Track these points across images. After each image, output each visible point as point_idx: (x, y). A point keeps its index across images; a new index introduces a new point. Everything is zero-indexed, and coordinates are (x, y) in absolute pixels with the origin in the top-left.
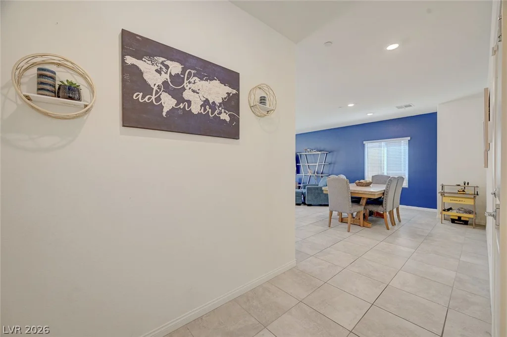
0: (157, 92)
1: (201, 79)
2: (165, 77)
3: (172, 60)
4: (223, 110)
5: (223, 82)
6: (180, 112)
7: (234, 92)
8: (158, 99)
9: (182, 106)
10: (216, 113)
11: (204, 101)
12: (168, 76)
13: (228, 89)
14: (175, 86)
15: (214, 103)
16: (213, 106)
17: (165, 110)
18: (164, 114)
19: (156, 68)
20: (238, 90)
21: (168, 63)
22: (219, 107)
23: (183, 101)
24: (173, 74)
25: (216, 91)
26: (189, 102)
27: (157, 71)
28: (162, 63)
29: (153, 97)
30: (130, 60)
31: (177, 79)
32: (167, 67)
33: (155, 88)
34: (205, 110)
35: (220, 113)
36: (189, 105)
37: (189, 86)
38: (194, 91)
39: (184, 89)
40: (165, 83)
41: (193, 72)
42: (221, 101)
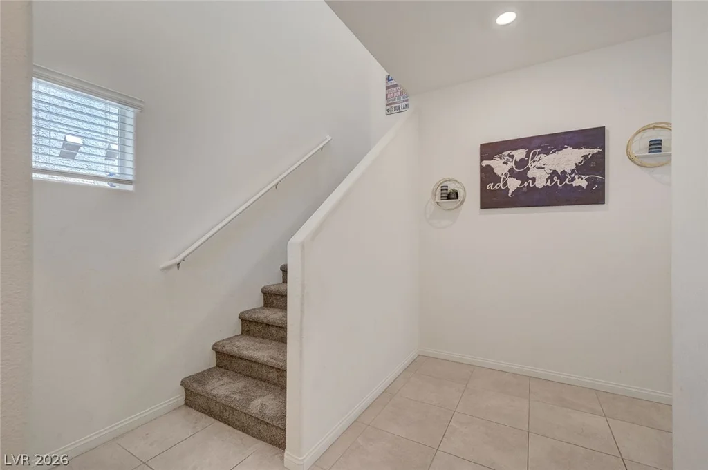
0: (504, 179)
1: (547, 153)
2: (511, 165)
3: (516, 149)
4: (576, 177)
5: (577, 146)
6: (525, 190)
7: (596, 150)
8: (505, 184)
9: (526, 184)
10: (567, 181)
11: (551, 174)
12: (513, 164)
13: (585, 151)
14: (520, 171)
15: (564, 172)
16: (563, 176)
17: (510, 192)
18: (510, 195)
19: (504, 160)
20: (603, 147)
21: (513, 153)
22: (570, 175)
23: (528, 179)
24: (518, 160)
25: (569, 159)
26: (534, 179)
27: (504, 163)
28: (509, 155)
29: (501, 184)
30: (485, 163)
31: (522, 164)
32: (512, 157)
33: (503, 176)
34: (552, 181)
35: (573, 180)
36: (534, 182)
37: (533, 165)
38: (538, 168)
39: (528, 169)
40: (511, 170)
41: (537, 151)
42: (574, 167)
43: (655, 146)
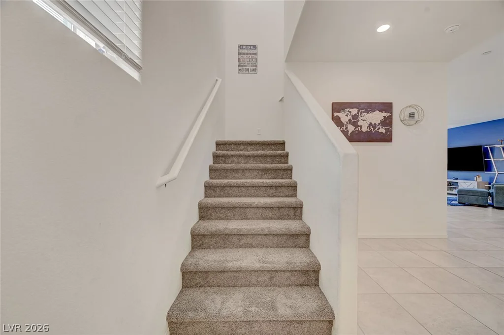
0: (346, 125)
1: (368, 113)
2: (350, 117)
3: (353, 108)
4: (381, 127)
5: (381, 111)
6: (357, 132)
7: (389, 114)
8: (347, 128)
9: (357, 129)
10: (376, 129)
11: (370, 124)
12: (351, 116)
13: (385, 114)
14: (354, 121)
15: (375, 124)
16: (374, 126)
17: (349, 133)
18: (349, 134)
19: (346, 114)
20: (392, 113)
21: (351, 110)
22: (378, 126)
23: (358, 126)
24: (353, 115)
25: (377, 117)
26: (361, 127)
27: (346, 115)
28: (348, 111)
29: (344, 128)
30: (336, 114)
31: (355, 117)
32: (350, 112)
33: (345, 123)
34: (370, 129)
35: (379, 129)
36: (361, 128)
37: (361, 118)
38: (363, 120)
39: (358, 121)
40: (350, 120)
41: (363, 111)
42: (380, 122)
43: (412, 115)
